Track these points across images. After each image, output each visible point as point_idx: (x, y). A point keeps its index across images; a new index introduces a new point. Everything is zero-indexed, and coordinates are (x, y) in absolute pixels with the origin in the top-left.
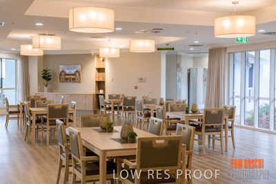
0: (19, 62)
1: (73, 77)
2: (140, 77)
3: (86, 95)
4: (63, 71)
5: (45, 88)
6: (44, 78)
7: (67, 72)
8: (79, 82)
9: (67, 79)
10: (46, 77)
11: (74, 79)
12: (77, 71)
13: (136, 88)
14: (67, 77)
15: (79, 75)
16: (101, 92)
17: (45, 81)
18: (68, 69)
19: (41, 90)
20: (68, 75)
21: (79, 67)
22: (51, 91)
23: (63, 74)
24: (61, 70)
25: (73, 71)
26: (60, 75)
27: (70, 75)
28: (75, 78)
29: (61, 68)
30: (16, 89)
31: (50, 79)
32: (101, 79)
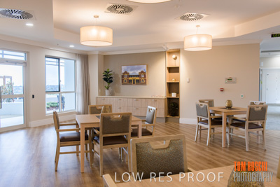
0: (79, 63)
1: (138, 78)
2: (228, 77)
3: (156, 100)
4: (126, 72)
5: (107, 91)
6: (105, 79)
7: (131, 73)
8: (145, 84)
9: (130, 81)
10: (107, 78)
11: (138, 81)
12: (142, 72)
13: (222, 90)
14: (130, 78)
15: (145, 77)
16: (174, 95)
17: (106, 84)
18: (131, 70)
19: (102, 93)
20: (131, 76)
21: (144, 68)
22: (112, 94)
23: (126, 76)
24: (123, 71)
25: (137, 73)
26: (123, 77)
27: (134, 76)
28: (140, 80)
29: (124, 69)
30: (75, 92)
31: (111, 81)
32: (173, 81)
